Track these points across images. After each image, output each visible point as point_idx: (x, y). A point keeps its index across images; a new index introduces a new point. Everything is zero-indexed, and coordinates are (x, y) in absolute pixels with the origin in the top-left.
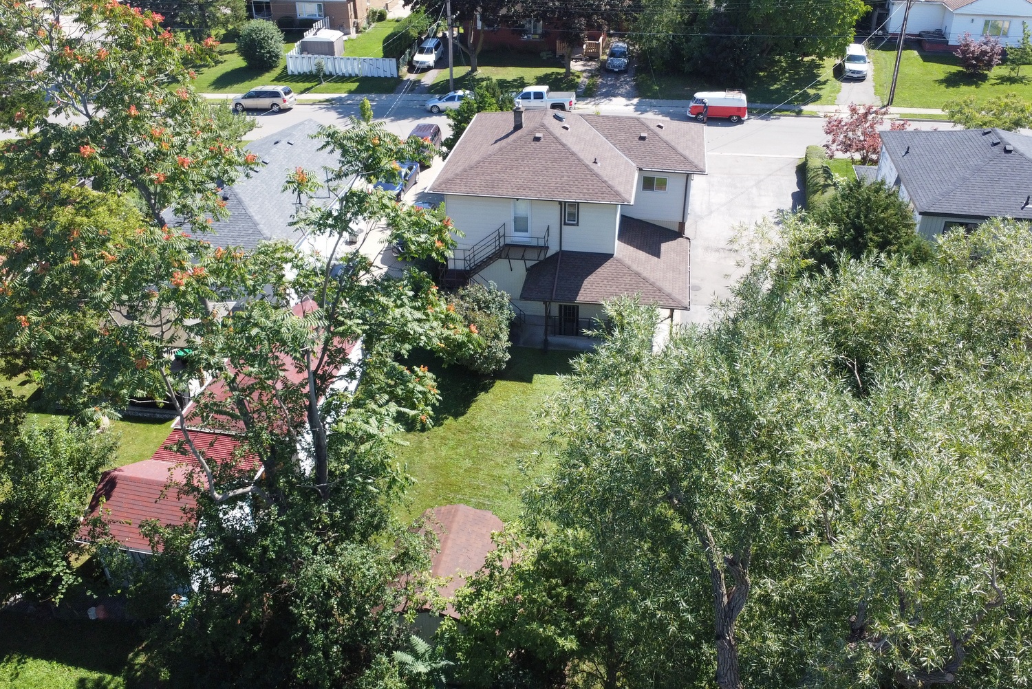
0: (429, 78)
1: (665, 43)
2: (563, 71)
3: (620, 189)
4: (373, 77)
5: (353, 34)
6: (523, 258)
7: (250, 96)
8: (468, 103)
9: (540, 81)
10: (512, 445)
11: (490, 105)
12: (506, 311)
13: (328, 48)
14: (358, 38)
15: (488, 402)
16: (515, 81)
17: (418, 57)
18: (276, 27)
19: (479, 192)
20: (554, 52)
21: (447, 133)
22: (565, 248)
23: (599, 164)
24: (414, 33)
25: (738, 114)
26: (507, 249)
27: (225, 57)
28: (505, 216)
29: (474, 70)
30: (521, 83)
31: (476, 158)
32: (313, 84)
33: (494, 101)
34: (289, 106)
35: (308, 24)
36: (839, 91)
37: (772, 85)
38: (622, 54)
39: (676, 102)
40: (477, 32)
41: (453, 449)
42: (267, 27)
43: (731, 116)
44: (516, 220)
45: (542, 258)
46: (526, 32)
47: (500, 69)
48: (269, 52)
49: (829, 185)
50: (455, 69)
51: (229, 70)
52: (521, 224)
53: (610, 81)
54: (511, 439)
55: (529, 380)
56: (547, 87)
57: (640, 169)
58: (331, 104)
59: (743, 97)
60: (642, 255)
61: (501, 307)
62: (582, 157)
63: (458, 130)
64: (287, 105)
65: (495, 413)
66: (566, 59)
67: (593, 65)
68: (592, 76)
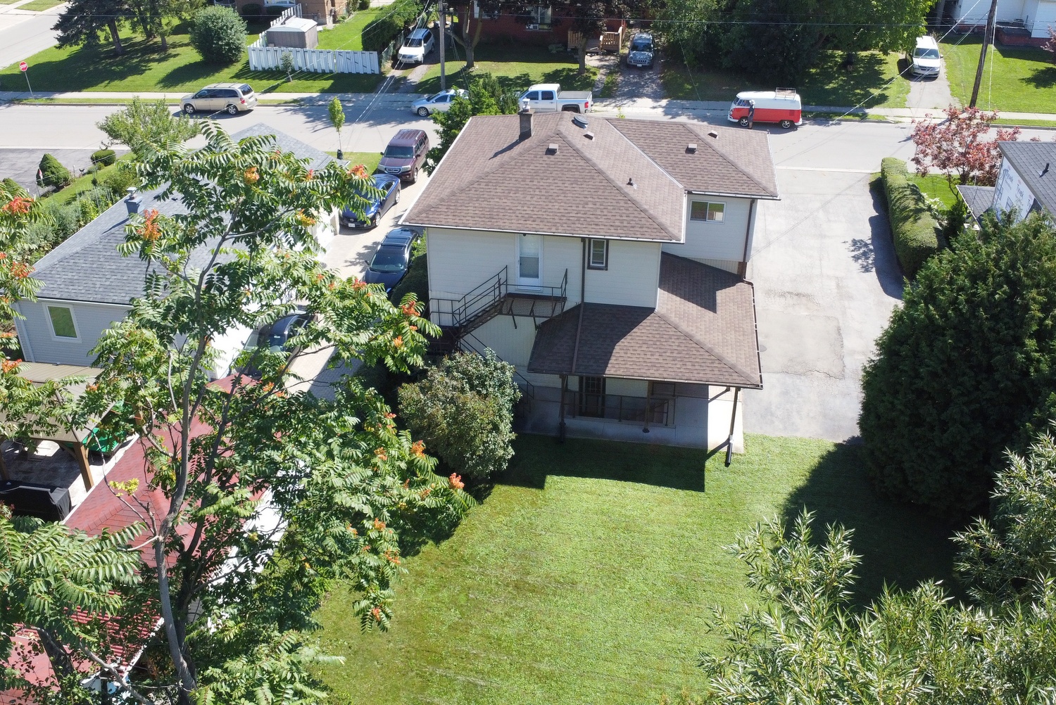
0: (417, 75)
1: (698, 34)
2: (576, 66)
3: (665, 220)
4: (350, 74)
5: (330, 24)
6: (532, 314)
7: (200, 96)
8: (461, 104)
9: (549, 78)
10: (517, 587)
11: (489, 106)
12: (508, 391)
13: (298, 40)
14: (336, 28)
15: (484, 517)
16: (518, 78)
17: (404, 50)
18: (237, 14)
19: (471, 224)
20: (565, 45)
21: (434, 142)
22: (589, 299)
23: (635, 186)
24: (400, 22)
25: (791, 118)
26: (510, 300)
27: (178, 50)
28: (509, 257)
29: (470, 65)
30: (526, 81)
31: (468, 176)
32: (279, 82)
33: (493, 101)
34: (249, 108)
35: (276, 12)
36: (908, 91)
37: (828, 84)
38: (646, 47)
39: (713, 104)
40: (474, 21)
41: (433, 592)
42: (228, 15)
43: (782, 121)
44: (523, 261)
45: (558, 311)
46: (531, 20)
47: (501, 65)
48: (228, 44)
49: (921, 210)
50: (448, 65)
51: (182, 65)
52: (529, 267)
53: (633, 78)
54: (515, 578)
55: (540, 485)
56: (558, 85)
57: (690, 193)
58: (299, 106)
59: (797, 98)
60: (692, 308)
61: (502, 384)
62: (612, 177)
63: (448, 138)
64: (246, 106)
65: (492, 535)
66: (580, 52)
67: (611, 60)
68: (611, 73)
